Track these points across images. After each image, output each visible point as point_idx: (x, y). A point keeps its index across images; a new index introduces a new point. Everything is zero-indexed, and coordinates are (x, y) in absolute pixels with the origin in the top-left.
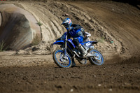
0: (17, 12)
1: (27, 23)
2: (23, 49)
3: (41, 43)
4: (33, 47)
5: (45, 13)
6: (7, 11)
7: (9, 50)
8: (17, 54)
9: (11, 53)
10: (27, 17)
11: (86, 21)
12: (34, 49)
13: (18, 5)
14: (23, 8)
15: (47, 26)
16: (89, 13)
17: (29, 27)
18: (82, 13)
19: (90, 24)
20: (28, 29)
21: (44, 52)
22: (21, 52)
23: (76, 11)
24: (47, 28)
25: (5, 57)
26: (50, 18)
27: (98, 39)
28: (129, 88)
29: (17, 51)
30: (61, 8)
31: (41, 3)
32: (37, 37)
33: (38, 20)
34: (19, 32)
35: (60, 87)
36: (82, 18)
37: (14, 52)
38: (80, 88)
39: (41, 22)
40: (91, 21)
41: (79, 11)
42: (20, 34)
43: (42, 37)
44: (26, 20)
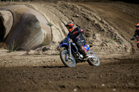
0: (28, 12)
1: (37, 24)
2: (34, 49)
3: (51, 44)
4: (43, 47)
5: (55, 14)
6: (18, 11)
7: (20, 50)
8: (27, 54)
9: (22, 53)
10: (38, 18)
11: (96, 22)
12: (44, 50)
13: (29, 6)
14: (34, 9)
15: (58, 27)
16: (100, 13)
17: (40, 28)
18: (93, 13)
19: (100, 24)
20: (38, 30)
21: (54, 52)
22: (32, 52)
23: (86, 12)
24: (58, 29)
25: (16, 57)
26: (61, 18)
27: (108, 40)
28: (132, 88)
29: (28, 51)
30: (72, 9)
31: (52, 4)
32: (47, 37)
33: (49, 21)
34: (30, 33)
35: (64, 87)
36: (92, 19)
37: (25, 52)
38: (84, 88)
39: (52, 23)
40: (101, 22)
41: (89, 12)
42: (31, 35)
43: (52, 37)
44: (37, 21)
